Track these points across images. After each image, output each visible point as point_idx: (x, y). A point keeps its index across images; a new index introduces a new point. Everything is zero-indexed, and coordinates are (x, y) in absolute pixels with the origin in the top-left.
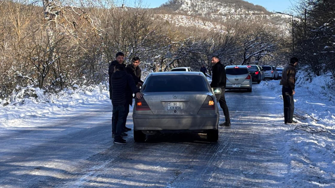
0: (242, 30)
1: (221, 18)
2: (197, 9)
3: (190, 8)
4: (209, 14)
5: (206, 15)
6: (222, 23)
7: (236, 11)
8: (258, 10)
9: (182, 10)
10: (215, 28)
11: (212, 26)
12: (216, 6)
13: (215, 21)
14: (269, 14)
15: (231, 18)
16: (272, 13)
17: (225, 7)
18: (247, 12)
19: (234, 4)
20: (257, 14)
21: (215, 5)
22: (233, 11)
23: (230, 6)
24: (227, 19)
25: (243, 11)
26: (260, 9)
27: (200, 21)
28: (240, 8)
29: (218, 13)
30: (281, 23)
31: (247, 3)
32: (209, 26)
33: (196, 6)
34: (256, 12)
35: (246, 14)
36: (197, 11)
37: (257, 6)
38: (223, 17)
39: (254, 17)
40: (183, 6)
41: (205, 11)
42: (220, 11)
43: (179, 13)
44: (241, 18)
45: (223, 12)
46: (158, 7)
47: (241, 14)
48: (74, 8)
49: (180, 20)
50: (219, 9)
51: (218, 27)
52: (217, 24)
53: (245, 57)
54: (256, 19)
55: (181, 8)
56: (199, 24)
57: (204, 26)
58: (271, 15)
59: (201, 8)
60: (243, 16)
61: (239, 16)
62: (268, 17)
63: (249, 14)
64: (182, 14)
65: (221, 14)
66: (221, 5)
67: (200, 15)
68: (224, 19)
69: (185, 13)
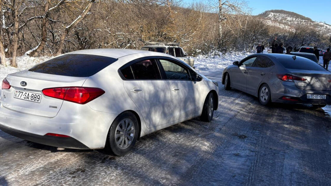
1: (288, 23)
2: (276, 17)
3: (273, 16)
4: (282, 20)
5: (280, 20)
6: (289, 25)
7: (296, 20)
8: (307, 20)
9: (269, 17)
10: (285, 27)
11: (284, 26)
12: (286, 17)
14: (313, 22)
15: (293, 23)
16: (314, 22)
17: (290, 17)
18: (301, 21)
19: (295, 16)
20: (307, 22)
21: (286, 16)
22: (294, 19)
23: (293, 17)
24: (291, 23)
25: (299, 20)
26: (308, 19)
27: (278, 24)
28: (298, 18)
29: (287, 20)
30: (319, 27)
31: (302, 16)
32: (282, 26)
33: (276, 16)
34: (306, 21)
35: (301, 22)
36: (276, 18)
37: (307, 18)
38: (289, 22)
39: (305, 23)
40: (269, 15)
41: (280, 18)
42: (288, 19)
43: (267, 19)
44: (298, 23)
45: (289, 20)
46: (257, 15)
47: (298, 21)
48: (233, 17)
49: (268, 22)
50: (287, 18)
51: (287, 27)
52: (286, 25)
54: (305, 24)
55: (268, 16)
56: (277, 25)
57: (279, 26)
58: (314, 23)
59: (278, 17)
60: (299, 22)
61: (297, 22)
62: (312, 24)
63: (302, 22)
64: (269, 20)
65: (288, 21)
66: (289, 16)
67: (278, 20)
68: (289, 23)
69: (270, 19)
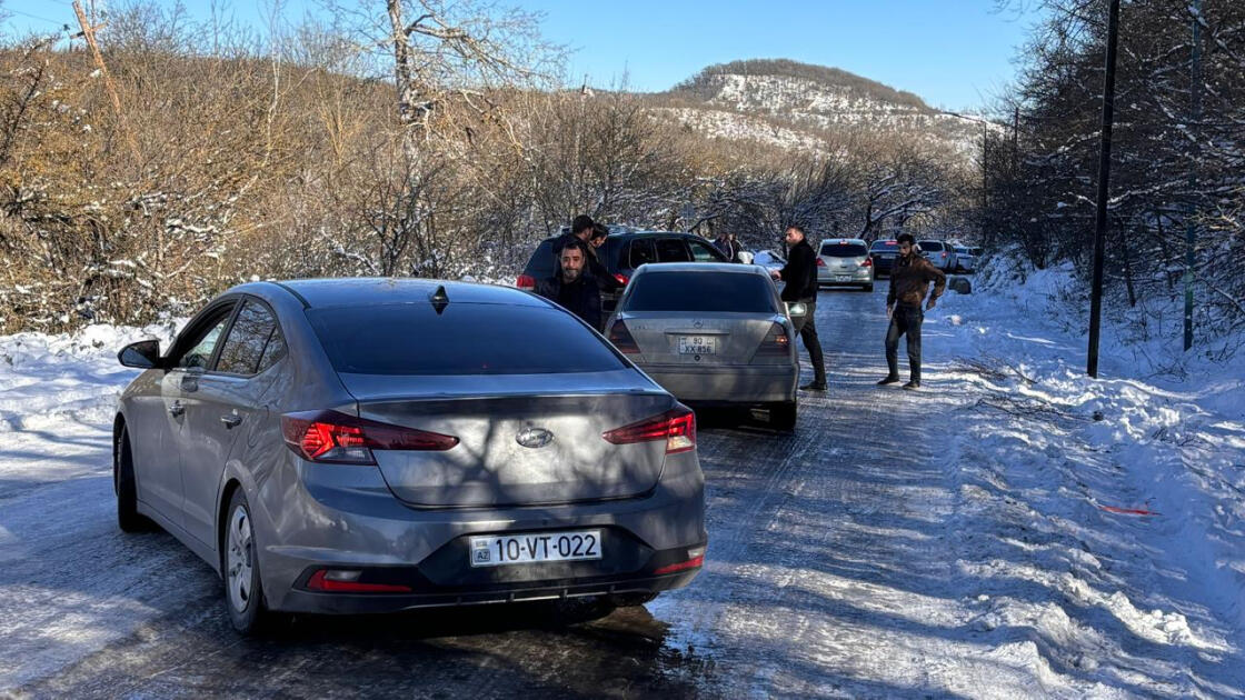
0: (865, 152)
1: (817, 121)
2: (758, 98)
3: (742, 93)
4: (787, 109)
5: (779, 111)
6: (818, 133)
7: (851, 105)
8: (904, 104)
9: (724, 98)
10: (802, 144)
11: (795, 139)
12: (805, 92)
13: (802, 127)
14: (932, 112)
15: (840, 122)
16: (937, 112)
17: (827, 93)
18: (878, 108)
19: (849, 88)
20: (902, 112)
21: (803, 88)
22: (845, 103)
23: (838, 92)
24: (831, 122)
25: (868, 104)
26: (910, 100)
27: (766, 127)
28: (864, 97)
29: (809, 109)
30: (960, 135)
31: (878, 85)
32: (786, 140)
33: (757, 91)
34: (900, 108)
35: (875, 113)
36: (760, 104)
37: (903, 94)
38: (820, 117)
39: (894, 119)
40: (726, 88)
41: (779, 102)
42: (814, 104)
43: (717, 107)
44: (865, 122)
45: (821, 107)
46: (667, 90)
47: (864, 113)
48: (469, 95)
49: (719, 123)
50: (810, 98)
51: (809, 141)
52: (806, 134)
53: (868, 218)
54: (899, 124)
55: (721, 95)
56: (765, 134)
57: (775, 140)
58: (937, 116)
59: (770, 96)
60: (869, 116)
61: (859, 117)
62: (928, 121)
63: (882, 113)
64: (723, 110)
65: (815, 111)
66: (817, 89)
67: (767, 111)
68: (824, 122)
69: (731, 106)
